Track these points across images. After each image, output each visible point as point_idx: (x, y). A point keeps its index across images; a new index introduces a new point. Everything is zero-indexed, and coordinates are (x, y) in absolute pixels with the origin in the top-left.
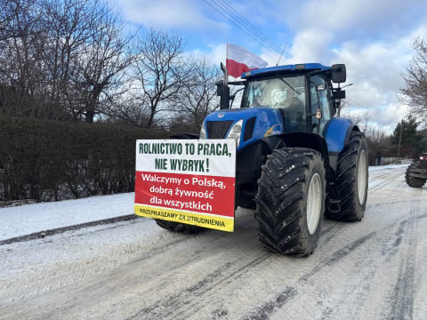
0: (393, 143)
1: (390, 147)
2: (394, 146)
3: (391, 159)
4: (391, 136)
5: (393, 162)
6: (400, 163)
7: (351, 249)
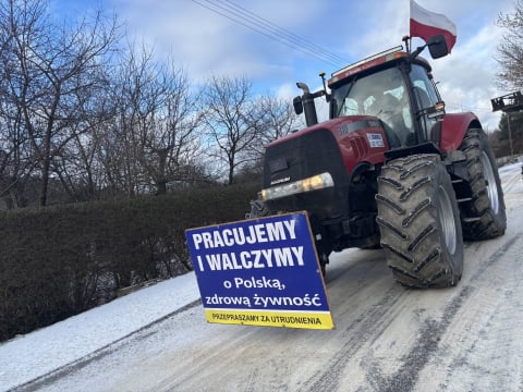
0: (501, 139)
1: (498, 145)
2: (504, 142)
3: (505, 159)
4: (496, 132)
5: (508, 162)
6: (516, 161)
7: (505, 250)
